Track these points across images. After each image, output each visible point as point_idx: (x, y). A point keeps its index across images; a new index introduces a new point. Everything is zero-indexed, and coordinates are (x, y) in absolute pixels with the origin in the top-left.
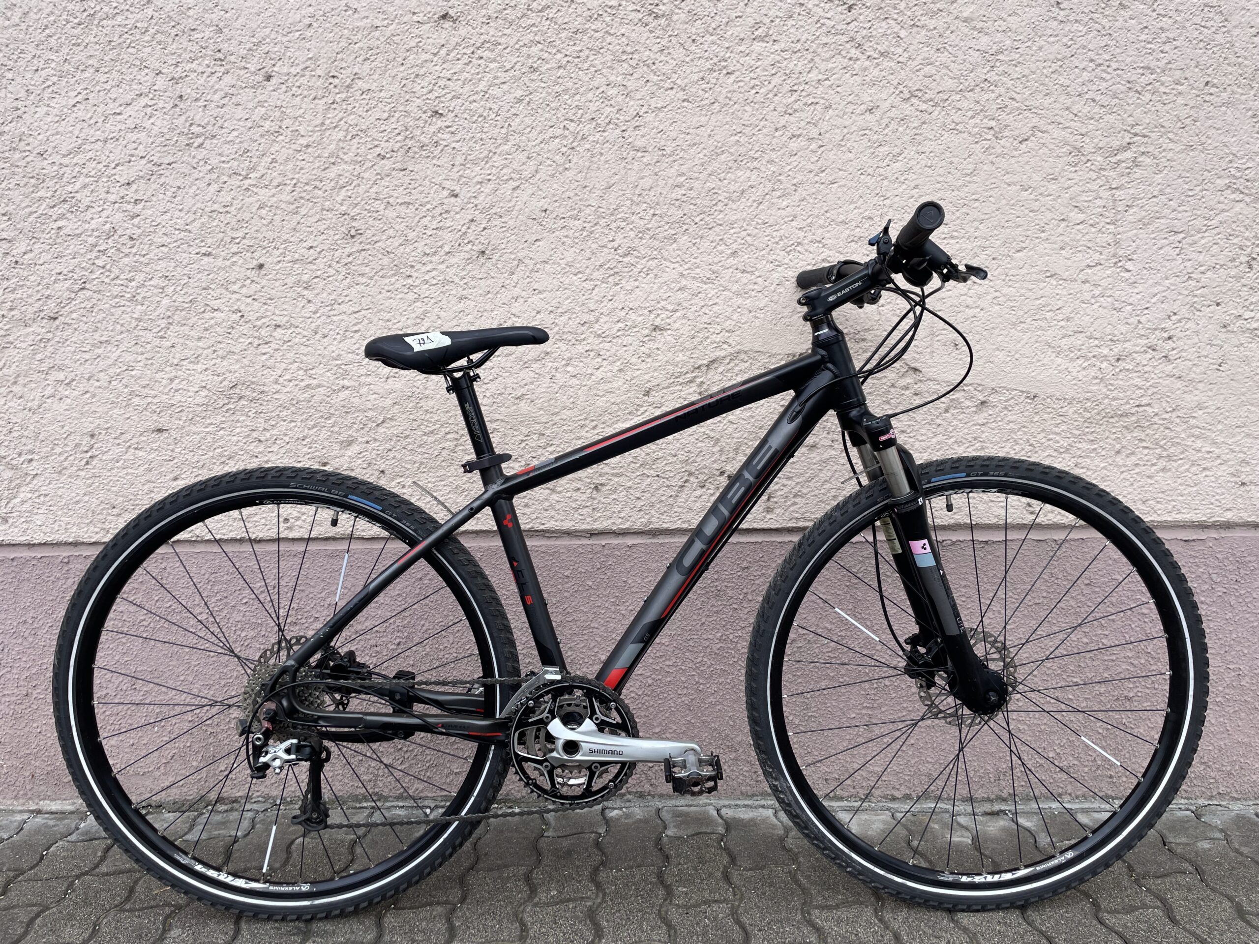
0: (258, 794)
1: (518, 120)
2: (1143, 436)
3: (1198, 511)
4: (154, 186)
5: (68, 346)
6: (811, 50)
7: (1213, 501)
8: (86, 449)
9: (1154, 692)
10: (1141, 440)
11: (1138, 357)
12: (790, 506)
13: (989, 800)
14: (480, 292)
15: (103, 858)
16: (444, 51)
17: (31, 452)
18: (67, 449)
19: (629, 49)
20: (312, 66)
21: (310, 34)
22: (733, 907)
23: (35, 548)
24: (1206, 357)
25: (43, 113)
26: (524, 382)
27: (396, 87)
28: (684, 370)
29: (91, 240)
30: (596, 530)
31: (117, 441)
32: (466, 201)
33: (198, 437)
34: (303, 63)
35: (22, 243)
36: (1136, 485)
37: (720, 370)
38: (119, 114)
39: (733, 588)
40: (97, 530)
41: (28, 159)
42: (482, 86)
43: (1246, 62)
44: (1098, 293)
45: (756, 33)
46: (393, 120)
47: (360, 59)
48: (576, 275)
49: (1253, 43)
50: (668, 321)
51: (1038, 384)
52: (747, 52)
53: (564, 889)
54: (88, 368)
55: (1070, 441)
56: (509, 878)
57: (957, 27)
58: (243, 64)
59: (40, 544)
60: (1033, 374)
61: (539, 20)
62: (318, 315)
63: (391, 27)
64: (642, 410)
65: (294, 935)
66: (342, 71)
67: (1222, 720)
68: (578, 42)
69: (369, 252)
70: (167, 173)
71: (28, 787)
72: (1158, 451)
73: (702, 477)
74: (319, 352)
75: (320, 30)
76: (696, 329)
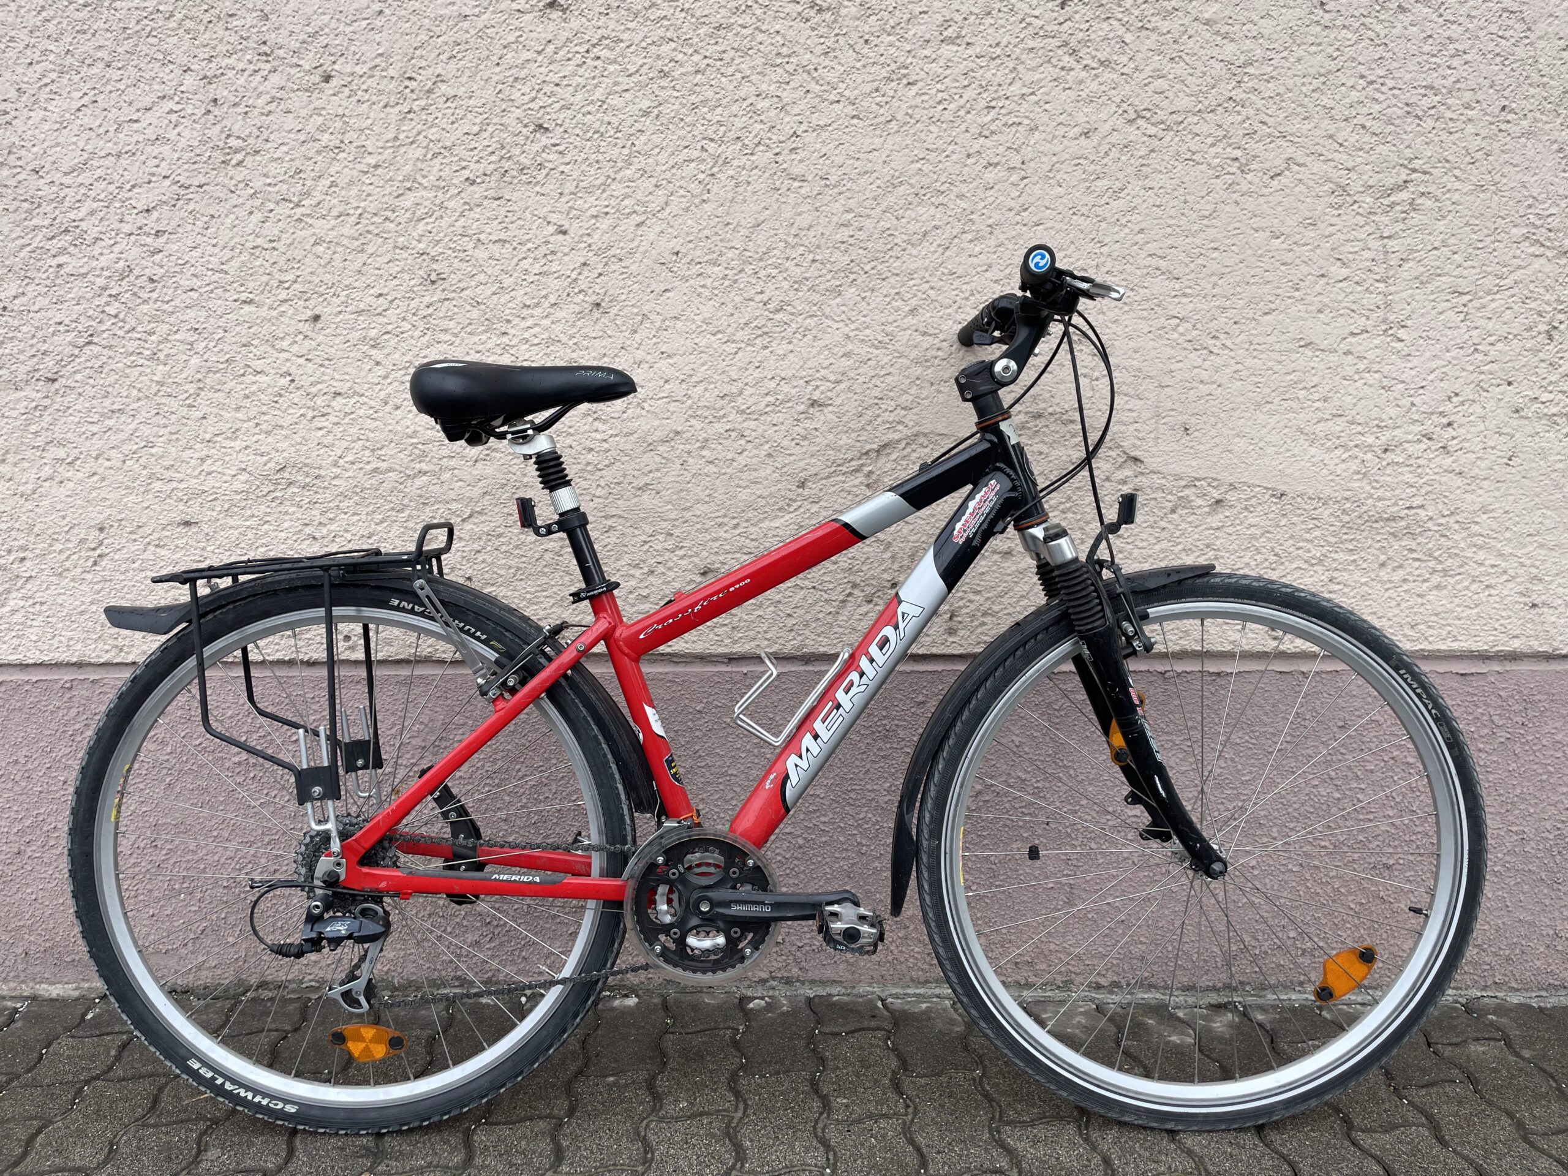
0: (311, 977)
1: (643, 138)
2: (1414, 545)
3: (1478, 639)
4: (183, 214)
5: (71, 415)
6: (1014, 56)
7: (1497, 626)
8: (93, 546)
9: (1419, 858)
10: (1411, 550)
11: (1411, 448)
12: (977, 627)
13: (1214, 989)
14: (594, 354)
15: (118, 1058)
16: (550, 48)
17: (24, 548)
18: (70, 545)
19: (784, 51)
20: (383, 64)
21: (381, 24)
22: (904, 1123)
23: (29, 669)
24: (1493, 448)
25: (38, 119)
26: (648, 469)
27: (489, 93)
28: (849, 456)
29: (101, 281)
30: (736, 653)
31: (134, 537)
32: (576, 239)
33: (236, 532)
34: (372, 60)
35: (12, 284)
36: (1403, 605)
37: (894, 456)
38: (136, 121)
39: (905, 728)
40: (107, 647)
41: (19, 178)
42: (599, 93)
43: (1552, 82)
44: (1362, 367)
45: (945, 34)
46: (486, 135)
47: (443, 57)
48: (714, 335)
49: (1561, 59)
50: (829, 394)
51: (1287, 480)
52: (934, 56)
53: (695, 1099)
54: (97, 444)
55: (1324, 551)
56: (626, 1085)
57: (1197, 31)
58: (295, 60)
59: (35, 665)
60: (1280, 467)
61: (672, 11)
62: (389, 381)
63: (484, 17)
64: (795, 505)
65: (362, 1157)
66: (421, 71)
67: (1500, 893)
68: (720, 40)
69: (454, 302)
70: (197, 197)
71: (21, 967)
72: (1432, 564)
73: (869, 590)
74: (390, 428)
75: (394, 19)
76: (865, 405)
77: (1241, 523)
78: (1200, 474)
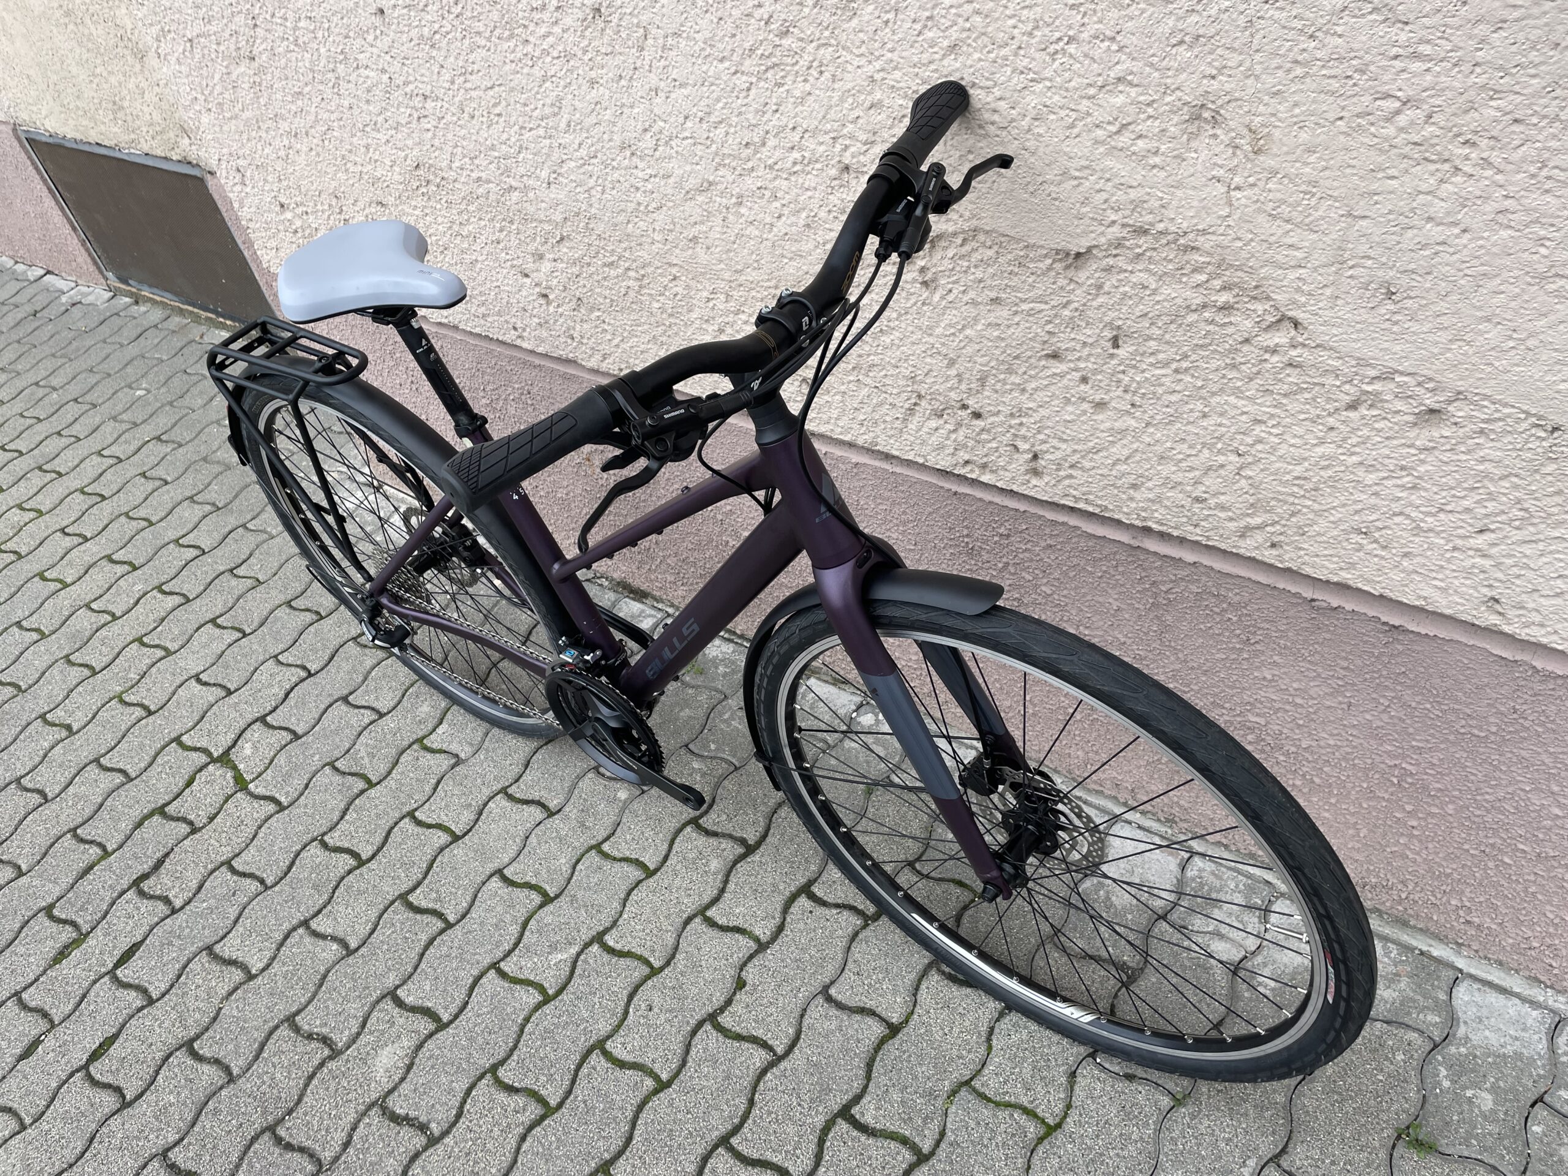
77: (1469, 452)
78: (1405, 366)
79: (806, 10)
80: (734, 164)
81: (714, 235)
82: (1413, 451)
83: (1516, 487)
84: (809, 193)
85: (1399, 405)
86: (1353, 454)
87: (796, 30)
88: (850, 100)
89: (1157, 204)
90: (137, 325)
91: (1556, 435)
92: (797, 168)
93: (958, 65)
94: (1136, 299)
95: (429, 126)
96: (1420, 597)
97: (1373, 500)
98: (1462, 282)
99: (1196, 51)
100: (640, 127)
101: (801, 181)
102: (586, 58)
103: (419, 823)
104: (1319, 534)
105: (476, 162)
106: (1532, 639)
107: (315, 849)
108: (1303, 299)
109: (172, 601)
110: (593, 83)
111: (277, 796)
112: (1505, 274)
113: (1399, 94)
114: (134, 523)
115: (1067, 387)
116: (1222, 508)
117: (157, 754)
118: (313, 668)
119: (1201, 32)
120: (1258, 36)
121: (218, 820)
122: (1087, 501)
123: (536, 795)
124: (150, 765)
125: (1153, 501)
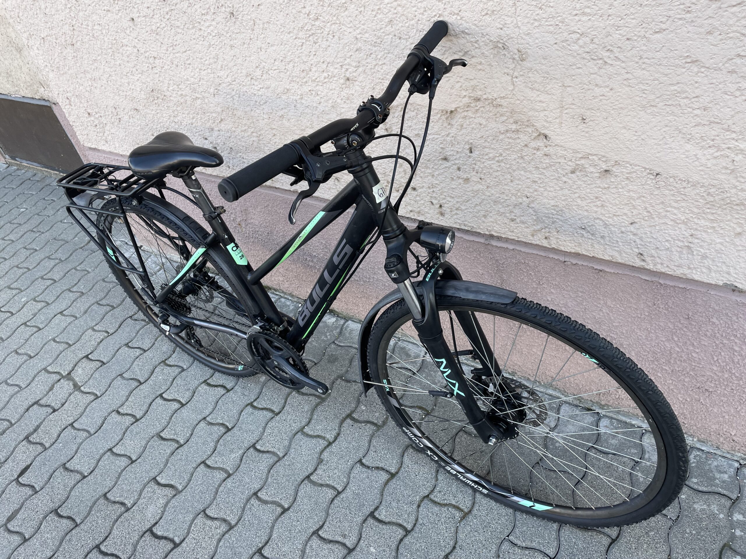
8: (116, 114)
12: (454, 215)
48: (288, 34)
50: (354, 74)
51: (663, 164)
74: (179, 75)
77: (623, 188)
78: (593, 151)
79: (325, 8)
80: (298, 80)
81: (290, 114)
82: (600, 190)
83: (644, 202)
84: (332, 92)
85: (592, 169)
86: (575, 193)
87: (321, 18)
88: (347, 48)
89: (483, 86)
90: (20, 179)
91: (658, 177)
92: (326, 80)
93: (393, 29)
94: (478, 130)
95: (157, 71)
96: (609, 256)
97: (586, 213)
98: (612, 112)
99: (493, 17)
100: (254, 66)
101: (328, 86)
102: (228, 35)
103: (165, 400)
104: (565, 231)
105: (180, 87)
106: (658, 271)
107: (114, 415)
108: (548, 125)
109: (40, 305)
110: (232, 46)
111: (95, 391)
112: (630, 107)
113: (579, 31)
114: (21, 270)
115: (451, 173)
116: (523, 222)
117: (35, 376)
118: (111, 331)
119: (494, 9)
120: (518, 9)
121: (66, 404)
122: (465, 225)
123: (221, 383)
124: (32, 381)
125: (493, 222)
